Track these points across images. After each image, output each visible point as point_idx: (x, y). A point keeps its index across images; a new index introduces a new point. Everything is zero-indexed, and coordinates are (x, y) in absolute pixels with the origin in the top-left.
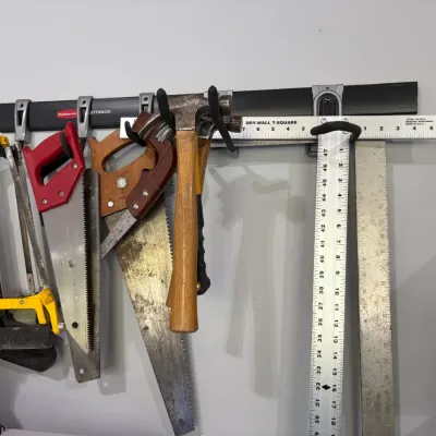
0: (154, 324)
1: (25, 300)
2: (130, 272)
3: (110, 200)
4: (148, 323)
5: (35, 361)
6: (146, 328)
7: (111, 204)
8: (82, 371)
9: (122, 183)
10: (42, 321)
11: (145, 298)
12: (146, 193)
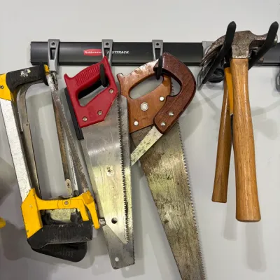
0: (173, 218)
1: (68, 200)
2: (152, 176)
3: (136, 120)
4: (168, 217)
5: (71, 253)
6: (166, 222)
7: (136, 123)
8: (117, 259)
9: (144, 107)
10: (85, 218)
11: (165, 197)
12: (171, 114)
